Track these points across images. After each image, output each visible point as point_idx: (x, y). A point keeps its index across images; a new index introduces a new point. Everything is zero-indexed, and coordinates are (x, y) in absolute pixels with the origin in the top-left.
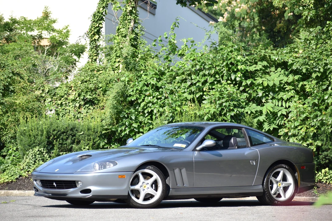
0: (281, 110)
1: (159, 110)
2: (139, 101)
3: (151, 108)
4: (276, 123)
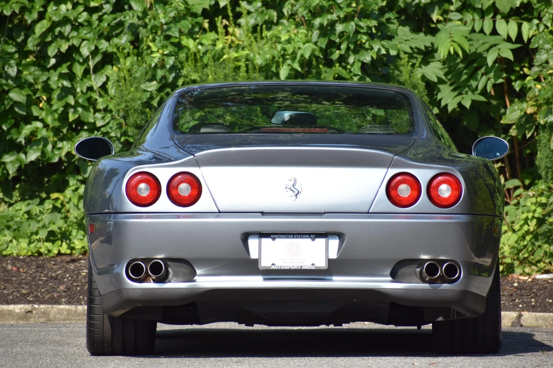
0: (495, 45)
1: (96, 48)
2: (29, 19)
3: (68, 39)
4: (477, 86)
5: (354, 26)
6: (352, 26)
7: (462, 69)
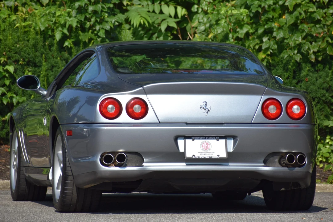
5: (101, 7)
6: (99, 7)
7: (143, 35)
